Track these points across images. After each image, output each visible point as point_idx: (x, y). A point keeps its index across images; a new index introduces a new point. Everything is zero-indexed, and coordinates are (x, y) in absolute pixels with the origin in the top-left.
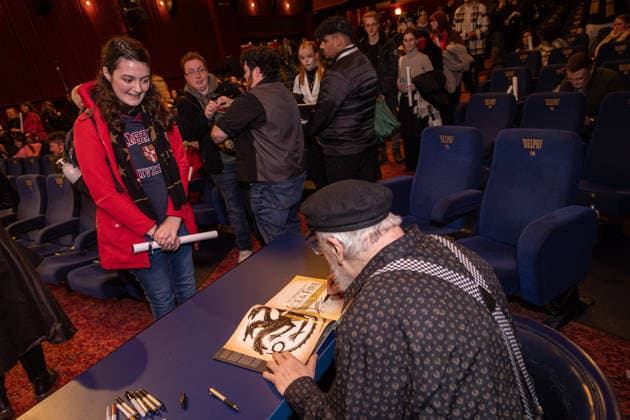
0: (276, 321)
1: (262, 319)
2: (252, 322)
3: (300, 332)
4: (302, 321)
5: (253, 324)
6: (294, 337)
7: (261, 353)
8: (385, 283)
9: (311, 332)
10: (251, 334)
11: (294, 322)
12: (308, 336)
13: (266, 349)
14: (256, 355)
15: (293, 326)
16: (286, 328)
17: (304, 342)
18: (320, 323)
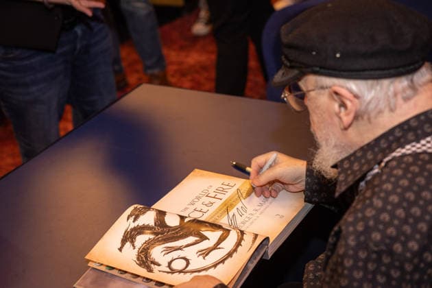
0: (175, 228)
1: (152, 223)
2: (133, 225)
3: (215, 247)
4: (219, 233)
5: (135, 229)
6: (205, 253)
7: (150, 271)
8: (406, 170)
9: (235, 250)
10: (132, 243)
11: (206, 234)
12: (230, 255)
13: (159, 265)
14: (142, 272)
15: (204, 238)
16: (191, 239)
17: (222, 261)
18: (248, 239)
